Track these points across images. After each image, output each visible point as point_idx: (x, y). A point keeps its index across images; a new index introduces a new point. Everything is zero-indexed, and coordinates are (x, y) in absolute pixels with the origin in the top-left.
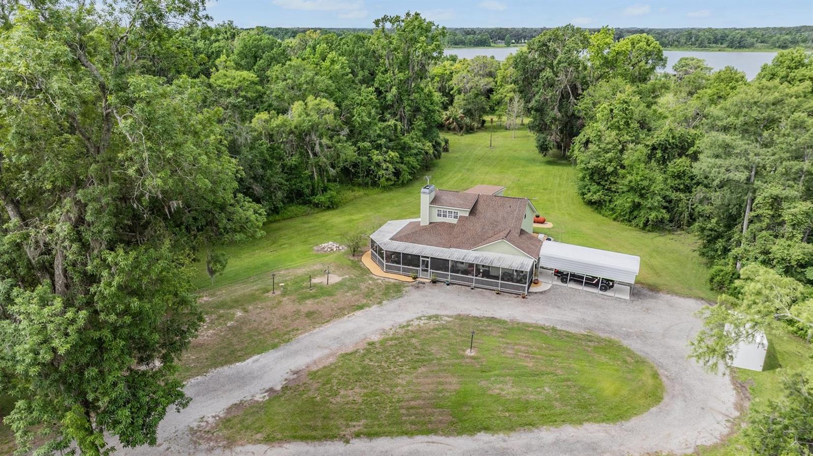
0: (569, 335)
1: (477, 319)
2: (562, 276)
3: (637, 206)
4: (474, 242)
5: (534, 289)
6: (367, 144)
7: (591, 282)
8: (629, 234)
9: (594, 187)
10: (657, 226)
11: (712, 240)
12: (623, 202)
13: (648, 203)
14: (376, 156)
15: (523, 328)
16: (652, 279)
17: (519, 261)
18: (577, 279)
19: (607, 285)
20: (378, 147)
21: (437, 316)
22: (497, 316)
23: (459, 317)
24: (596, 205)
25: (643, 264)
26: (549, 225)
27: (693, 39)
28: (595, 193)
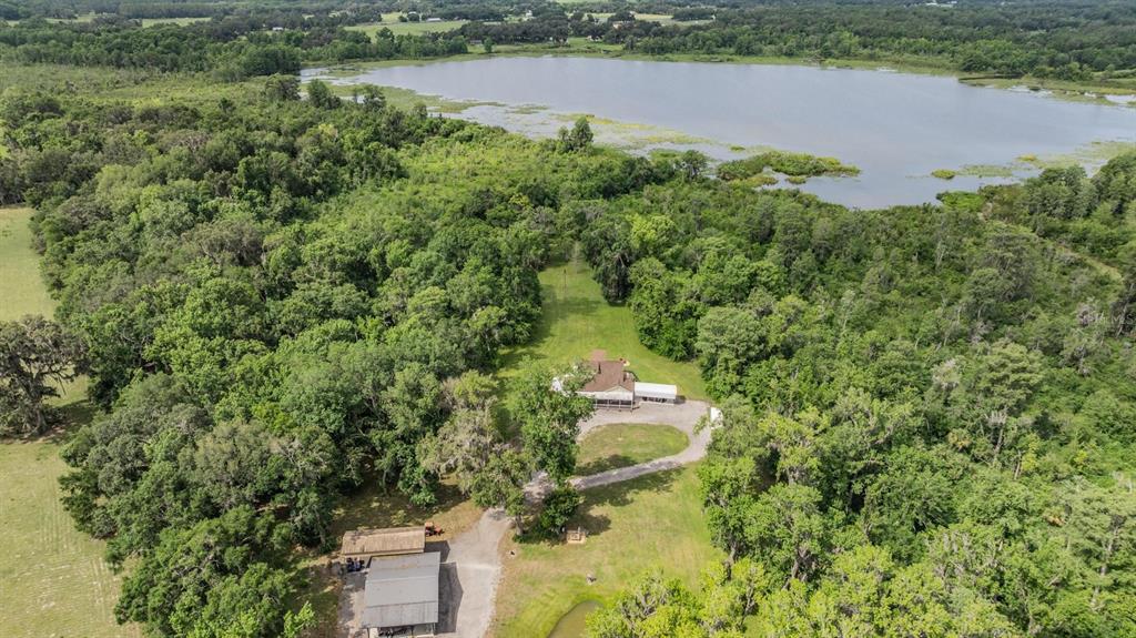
0: (654, 426)
1: (616, 425)
2: (645, 399)
3: (671, 350)
4: (604, 388)
5: (635, 406)
6: (512, 322)
7: (657, 400)
8: (669, 363)
9: (648, 337)
10: (683, 359)
11: (706, 371)
12: (664, 346)
13: (676, 348)
14: (519, 329)
15: (633, 427)
16: (682, 393)
17: (625, 395)
18: (651, 399)
19: (664, 400)
20: (518, 322)
22: (624, 421)
23: (609, 425)
24: (651, 347)
25: (679, 385)
26: (628, 364)
27: (700, 42)
28: (648, 340)
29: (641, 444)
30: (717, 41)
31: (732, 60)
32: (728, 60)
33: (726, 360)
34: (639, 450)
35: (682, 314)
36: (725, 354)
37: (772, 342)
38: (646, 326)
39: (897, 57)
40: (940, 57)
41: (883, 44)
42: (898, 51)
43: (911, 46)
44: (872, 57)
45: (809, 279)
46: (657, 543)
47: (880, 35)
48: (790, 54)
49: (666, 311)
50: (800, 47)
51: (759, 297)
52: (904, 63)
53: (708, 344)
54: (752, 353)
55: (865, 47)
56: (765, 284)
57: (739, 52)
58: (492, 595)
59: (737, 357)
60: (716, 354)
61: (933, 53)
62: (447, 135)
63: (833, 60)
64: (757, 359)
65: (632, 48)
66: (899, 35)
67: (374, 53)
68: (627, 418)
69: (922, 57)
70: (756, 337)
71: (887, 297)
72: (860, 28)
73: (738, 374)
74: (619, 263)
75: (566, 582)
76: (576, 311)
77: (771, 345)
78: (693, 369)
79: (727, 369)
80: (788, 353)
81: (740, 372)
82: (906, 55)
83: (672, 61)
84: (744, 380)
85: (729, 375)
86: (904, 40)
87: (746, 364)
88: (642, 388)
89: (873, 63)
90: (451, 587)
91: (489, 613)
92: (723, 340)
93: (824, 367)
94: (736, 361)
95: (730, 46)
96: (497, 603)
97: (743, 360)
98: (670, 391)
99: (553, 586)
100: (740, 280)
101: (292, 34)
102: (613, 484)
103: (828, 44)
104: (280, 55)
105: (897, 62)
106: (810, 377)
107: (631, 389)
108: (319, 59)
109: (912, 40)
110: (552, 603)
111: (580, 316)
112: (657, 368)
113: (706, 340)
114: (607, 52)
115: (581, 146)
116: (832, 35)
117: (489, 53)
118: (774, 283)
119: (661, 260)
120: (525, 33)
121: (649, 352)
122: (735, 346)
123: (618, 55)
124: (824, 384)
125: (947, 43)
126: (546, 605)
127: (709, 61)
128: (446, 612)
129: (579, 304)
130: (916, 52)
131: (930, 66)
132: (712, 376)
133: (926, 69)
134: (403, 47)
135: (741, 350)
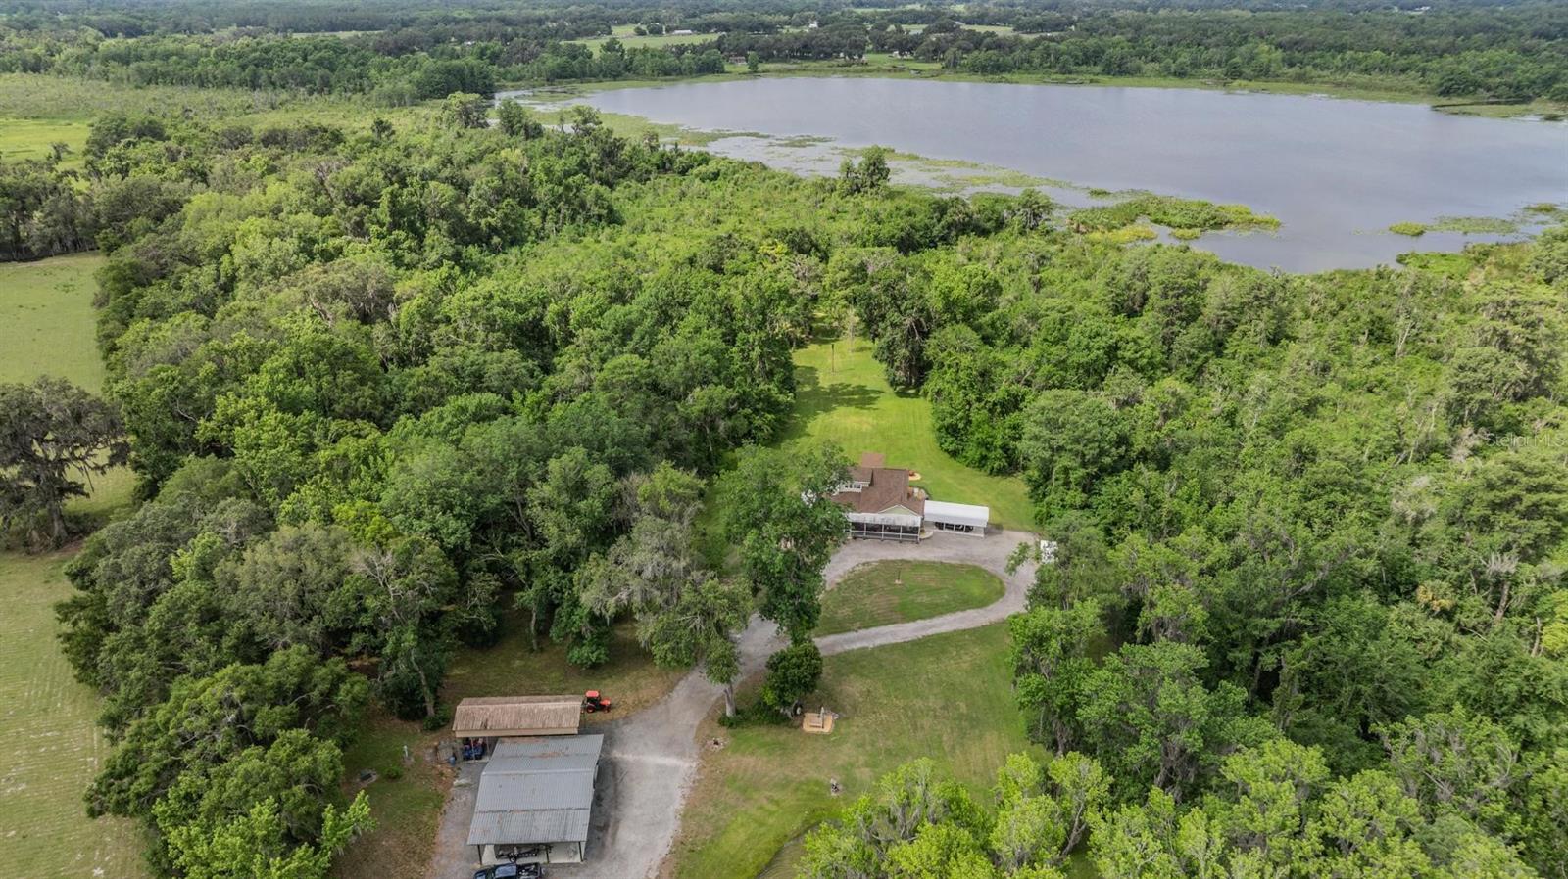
0: (951, 565)
1: (893, 561)
2: (940, 525)
3: (984, 458)
4: (879, 507)
5: (923, 536)
6: (748, 411)
7: (958, 528)
8: (980, 478)
9: (950, 439)
10: (1001, 472)
11: (1036, 488)
12: (973, 452)
13: (992, 455)
14: (758, 421)
15: (922, 565)
16: (998, 519)
17: (909, 519)
18: (949, 526)
19: (969, 529)
20: (756, 411)
21: (868, 563)
22: (905, 558)
23: (881, 561)
24: (954, 454)
25: (993, 508)
26: (918, 477)
27: (1052, 58)
28: (951, 444)
29: (930, 591)
30: (1077, 57)
31: (1097, 82)
32: (1091, 81)
33: (1066, 470)
34: (926, 599)
35: (1003, 405)
36: (1064, 460)
37: (1139, 443)
38: (948, 421)
39: (1339, 78)
40: (1403, 77)
41: (1318, 61)
42: (1340, 69)
43: (1359, 63)
44: (1301, 78)
45: (1199, 362)
46: (944, 738)
47: (1313, 49)
48: (1180, 74)
49: (979, 400)
50: (1195, 65)
51: (1121, 381)
52: (1350, 84)
53: (1039, 444)
54: (1107, 460)
55: (1291, 65)
56: (1131, 363)
57: (1108, 71)
58: (678, 804)
59: (1084, 465)
60: (1051, 461)
61: (1393, 71)
62: (683, 172)
63: (1244, 83)
64: (1114, 470)
65: (955, 66)
66: (1342, 49)
67: (596, 71)
68: (910, 553)
69: (1377, 78)
70: (1113, 435)
71: (1320, 392)
72: (1285, 39)
73: (1084, 491)
74: (911, 332)
75: (797, 789)
76: (849, 403)
77: (1137, 448)
78: (1018, 486)
79: (1067, 483)
80: (1163, 463)
81: (1088, 487)
82: (1352, 75)
83: (1008, 82)
84: (1094, 500)
85: (1071, 493)
86: (1349, 54)
87: (1097, 476)
88: (935, 509)
89: (1302, 86)
90: (616, 790)
91: (670, 832)
92: (1061, 439)
93: (1219, 481)
94: (1082, 472)
95: (1095, 64)
96: (687, 816)
97: (1092, 470)
98: (978, 514)
99: (777, 795)
100: (1092, 356)
101: (486, 48)
102: (882, 648)
103: (1237, 59)
104: (467, 72)
105: (1338, 85)
106: (1197, 494)
107: (920, 511)
108: (519, 80)
109: (1361, 55)
110: (771, 821)
111: (852, 409)
112: (961, 484)
113: (1036, 438)
114: (920, 72)
115: (873, 185)
116: (1243, 49)
117: (754, 72)
118: (1145, 361)
119: (977, 329)
120: (805, 46)
121: (952, 461)
122: (1080, 448)
123: (935, 75)
124: (1219, 505)
125: (1415, 57)
126: (762, 825)
127: (1064, 83)
128: (604, 828)
129: (852, 393)
130: (1367, 71)
131: (1388, 89)
132: (1044, 496)
133: (1383, 94)
134: (635, 63)
135: (1090, 453)
